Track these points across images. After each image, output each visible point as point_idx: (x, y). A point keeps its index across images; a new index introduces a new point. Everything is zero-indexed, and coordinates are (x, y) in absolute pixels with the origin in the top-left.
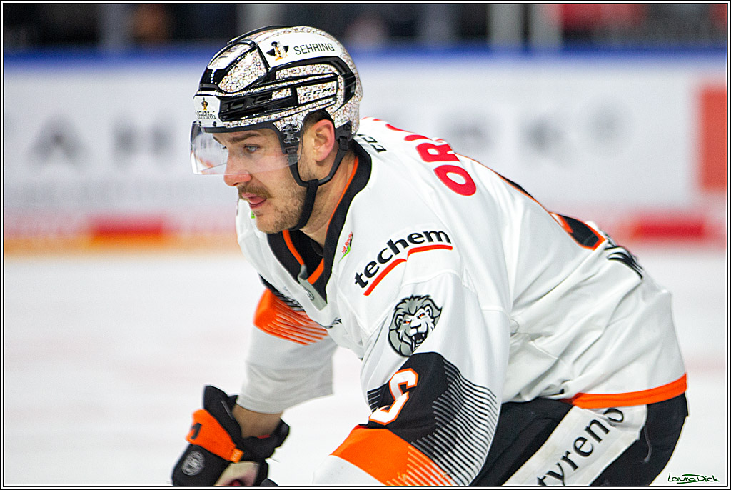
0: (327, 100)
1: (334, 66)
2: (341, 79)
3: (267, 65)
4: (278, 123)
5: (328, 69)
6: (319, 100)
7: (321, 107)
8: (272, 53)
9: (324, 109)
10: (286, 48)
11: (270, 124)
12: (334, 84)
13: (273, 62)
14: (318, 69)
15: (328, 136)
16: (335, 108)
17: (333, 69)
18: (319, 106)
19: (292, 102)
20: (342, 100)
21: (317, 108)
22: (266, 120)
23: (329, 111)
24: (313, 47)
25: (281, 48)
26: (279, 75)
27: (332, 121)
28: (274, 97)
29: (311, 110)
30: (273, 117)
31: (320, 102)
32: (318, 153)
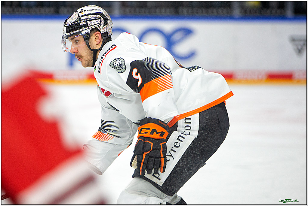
0: (98, 25)
1: (100, 15)
2: (102, 19)
3: (79, 15)
4: (82, 32)
5: (98, 16)
6: (95, 24)
7: (96, 27)
8: (81, 12)
9: (97, 27)
10: (85, 11)
11: (80, 32)
12: (100, 20)
13: (80, 14)
14: (95, 16)
15: (99, 36)
16: (100, 27)
17: (100, 16)
18: (95, 26)
19: (86, 25)
20: (103, 25)
21: (95, 27)
22: (78, 31)
23: (99, 28)
24: (94, 10)
25: (83, 11)
26: (82, 18)
27: (100, 32)
28: (80, 24)
29: (92, 28)
30: (80, 30)
31: (95, 25)
32: (97, 42)
